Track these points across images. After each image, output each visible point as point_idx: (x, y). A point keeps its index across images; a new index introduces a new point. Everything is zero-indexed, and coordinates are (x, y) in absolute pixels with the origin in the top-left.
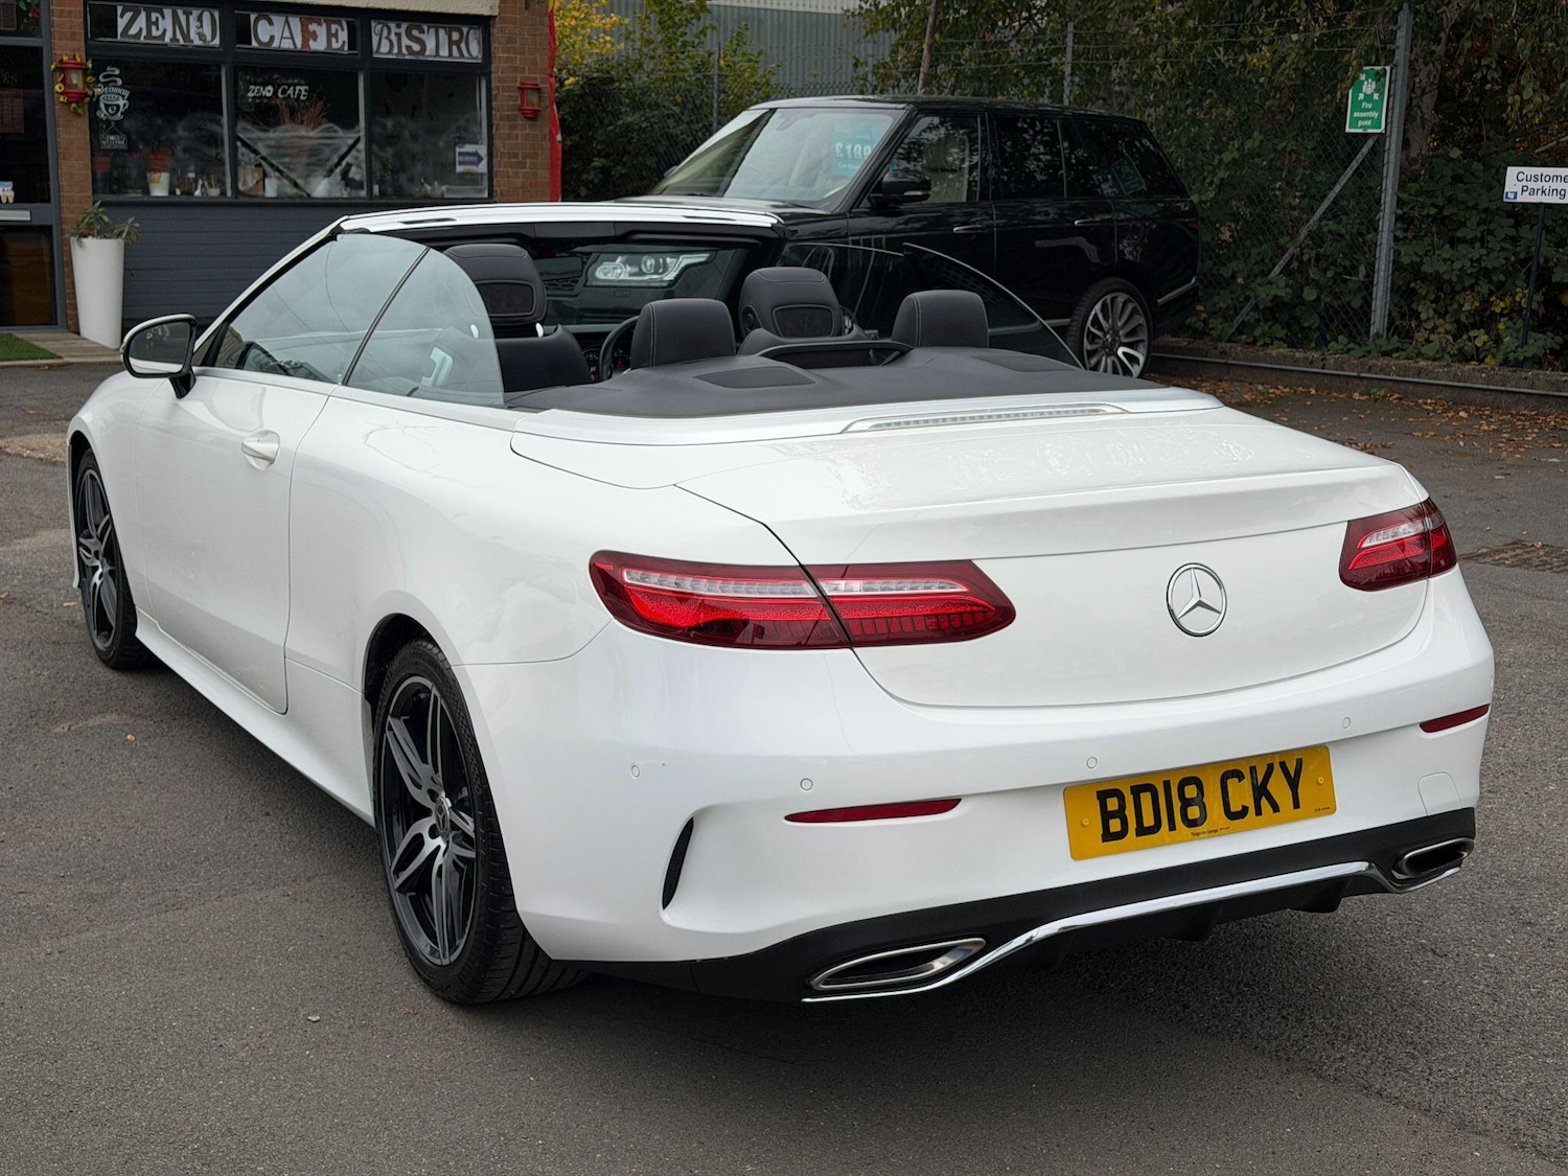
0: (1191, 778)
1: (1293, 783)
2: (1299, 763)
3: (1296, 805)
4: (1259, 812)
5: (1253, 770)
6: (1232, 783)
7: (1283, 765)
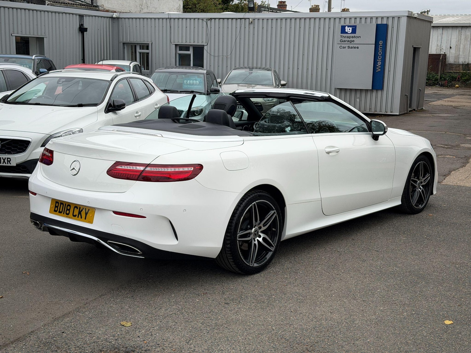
0: (69, 205)
1: (86, 214)
2: (89, 210)
3: (85, 219)
4: (78, 217)
5: (80, 208)
6: (76, 209)
7: (86, 209)
